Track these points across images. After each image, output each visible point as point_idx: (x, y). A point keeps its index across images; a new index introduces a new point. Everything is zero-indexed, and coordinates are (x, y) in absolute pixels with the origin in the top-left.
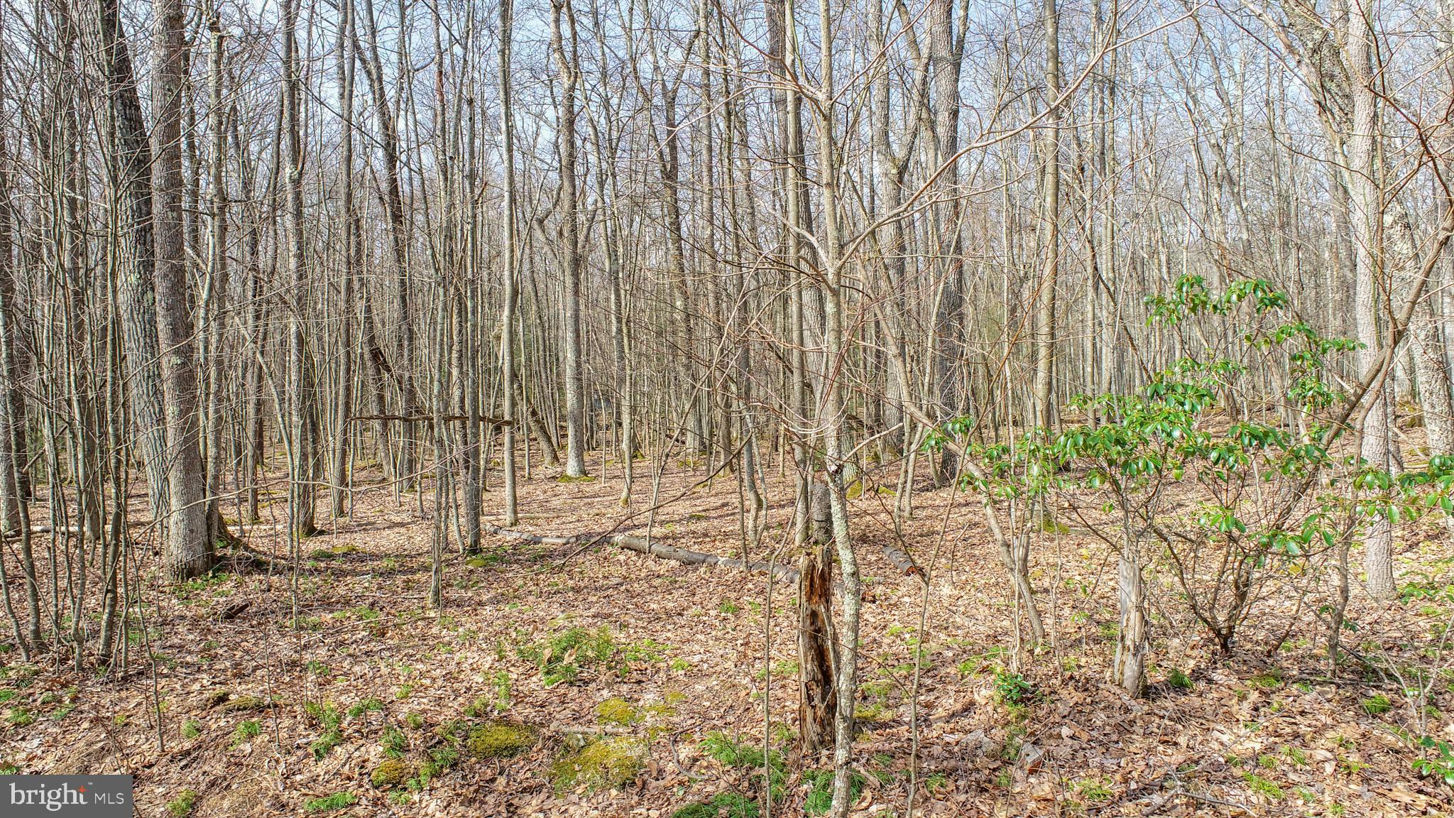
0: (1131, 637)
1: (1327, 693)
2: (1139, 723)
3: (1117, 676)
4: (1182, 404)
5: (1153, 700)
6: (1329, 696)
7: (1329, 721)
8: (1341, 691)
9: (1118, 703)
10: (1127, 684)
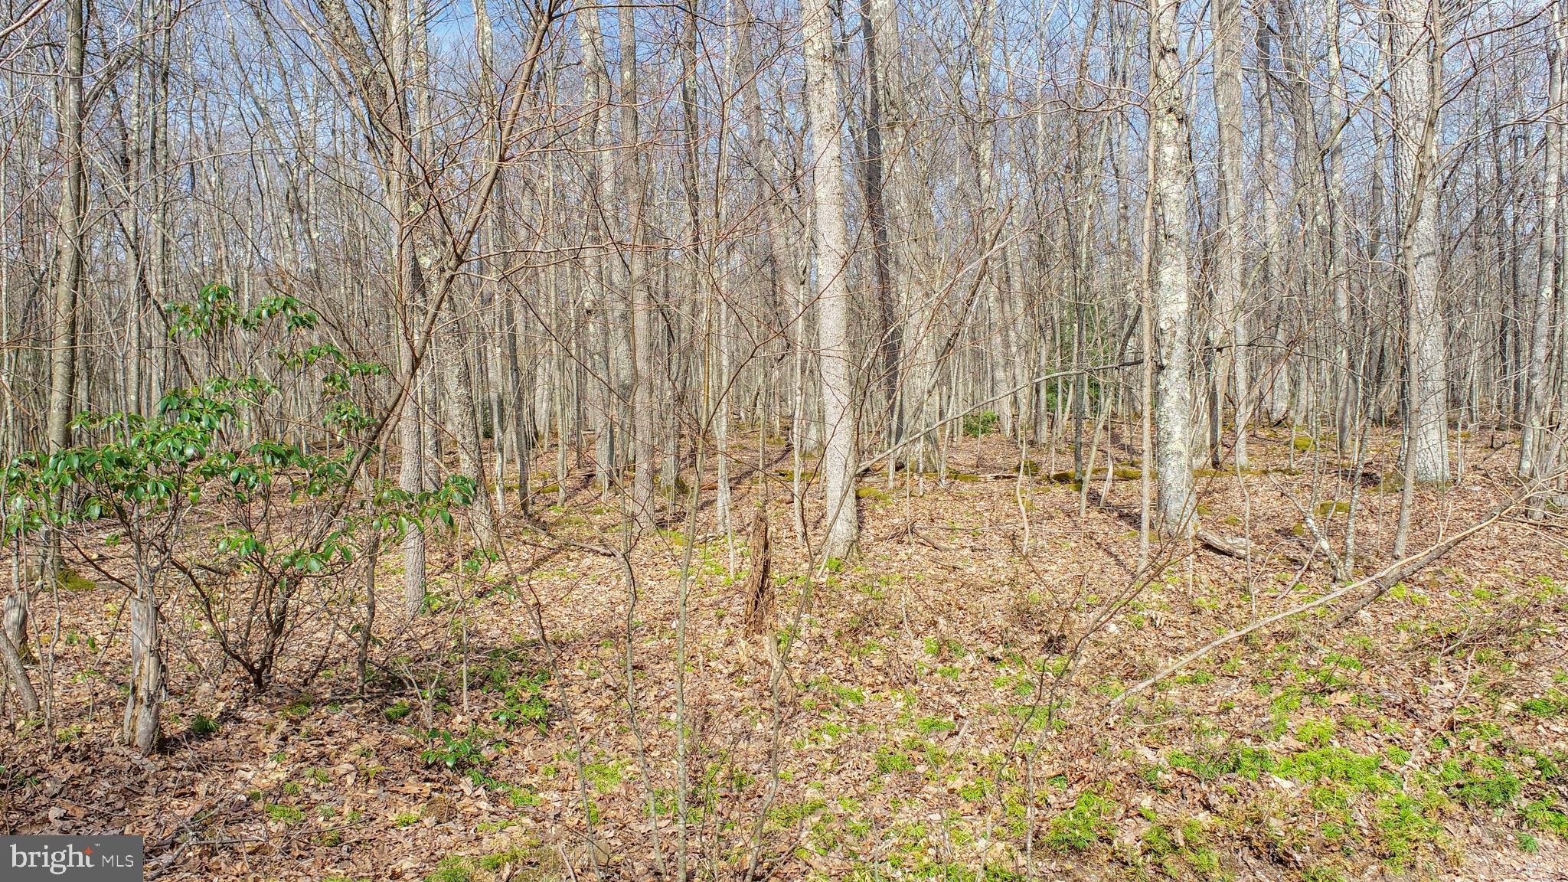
0: (144, 686)
1: (355, 708)
2: (152, 781)
3: (127, 734)
4: (199, 420)
5: (172, 753)
6: (357, 712)
7: (355, 735)
8: (367, 705)
9: (127, 765)
10: (139, 741)
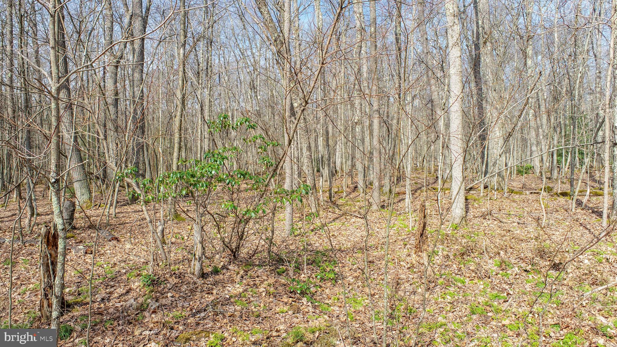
0: (198, 254)
1: (266, 268)
2: (200, 287)
3: (192, 270)
4: (217, 161)
5: (206, 279)
6: (267, 270)
7: (266, 278)
8: (271, 268)
9: (192, 281)
10: (196, 273)
